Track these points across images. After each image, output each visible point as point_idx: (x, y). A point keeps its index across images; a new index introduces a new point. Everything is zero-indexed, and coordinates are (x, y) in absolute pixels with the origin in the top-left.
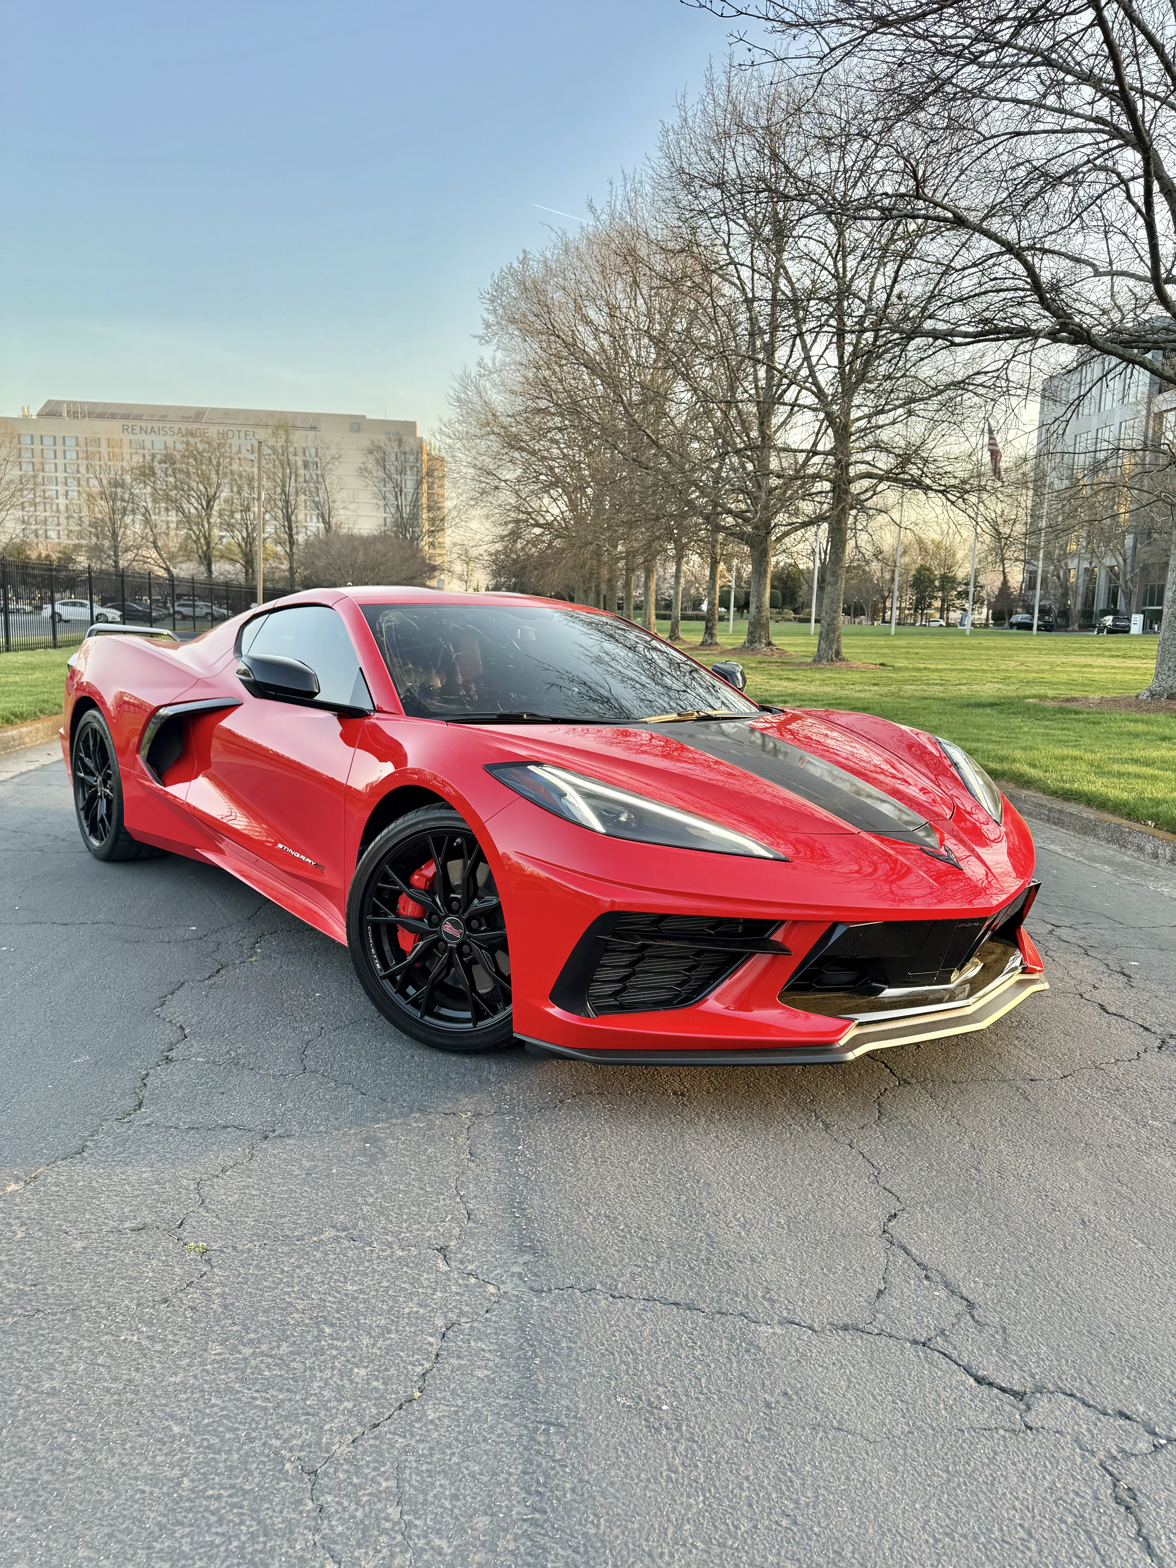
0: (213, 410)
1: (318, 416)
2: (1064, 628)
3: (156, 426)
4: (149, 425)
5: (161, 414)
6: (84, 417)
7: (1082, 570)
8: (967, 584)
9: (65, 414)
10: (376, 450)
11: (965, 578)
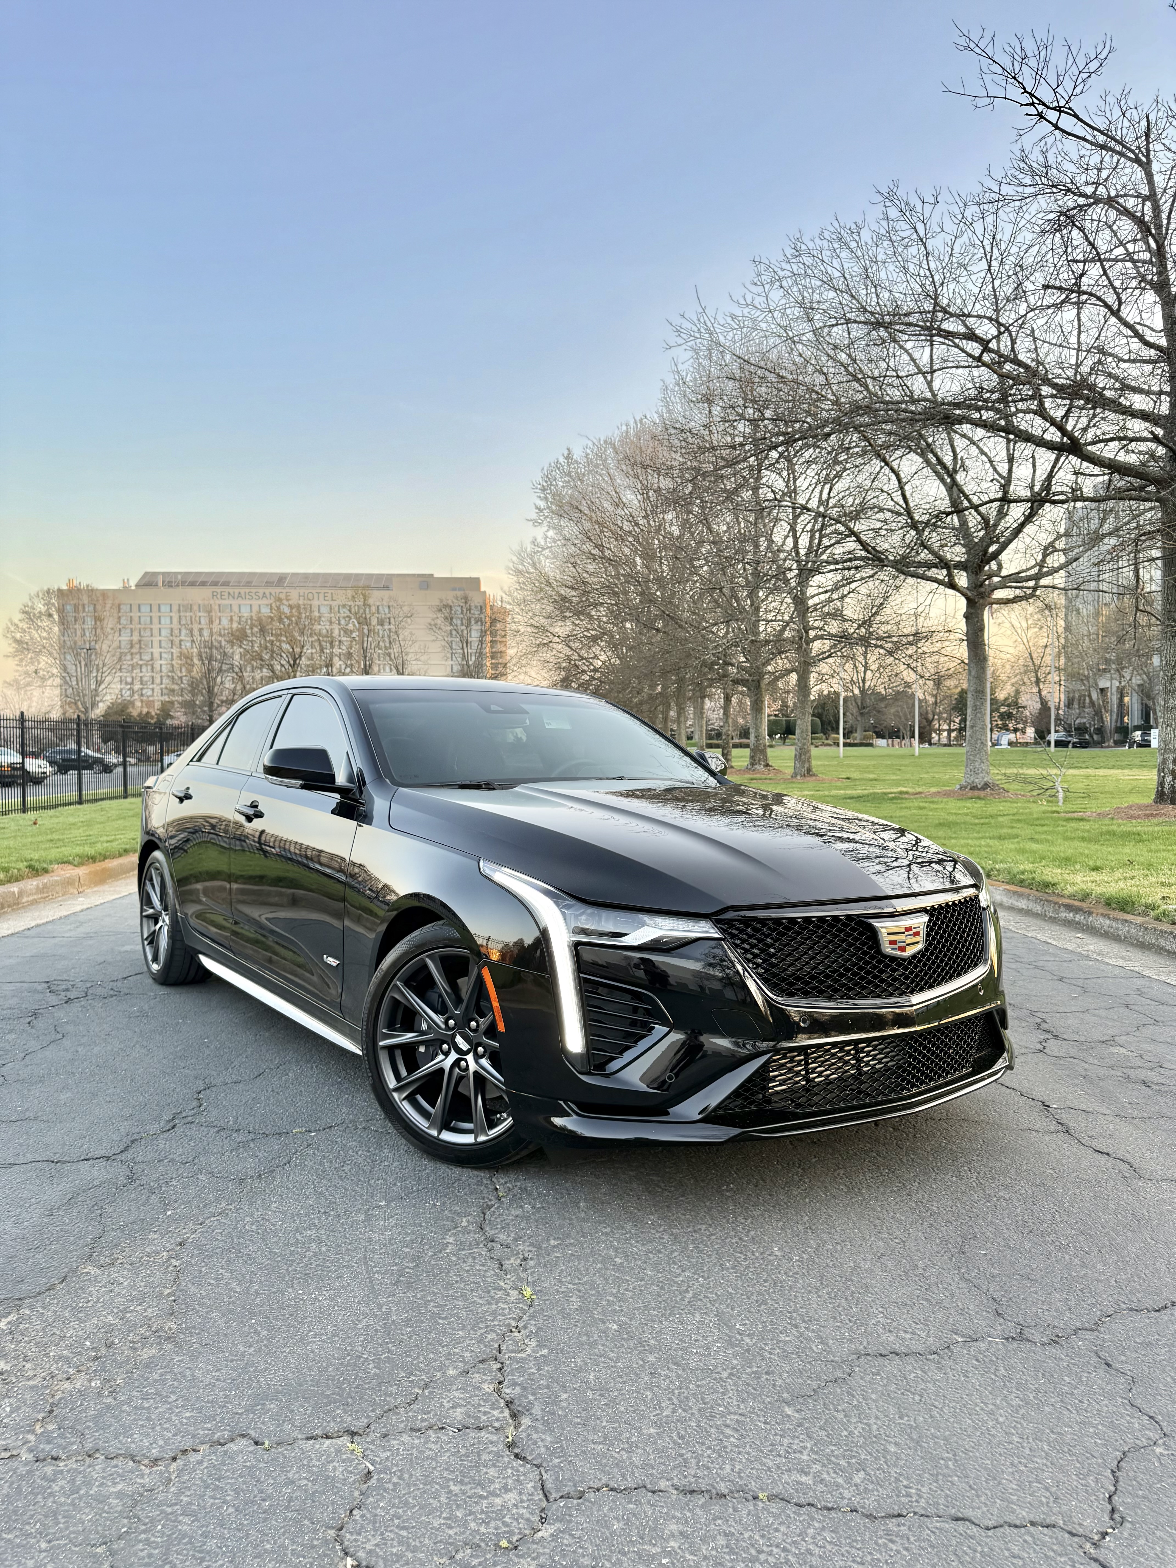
0: (294, 575)
1: (390, 577)
2: (1099, 744)
3: (242, 591)
4: (237, 591)
5: (247, 581)
6: (178, 585)
7: (1114, 689)
8: (1009, 706)
9: (160, 584)
10: (445, 607)
11: (1006, 699)
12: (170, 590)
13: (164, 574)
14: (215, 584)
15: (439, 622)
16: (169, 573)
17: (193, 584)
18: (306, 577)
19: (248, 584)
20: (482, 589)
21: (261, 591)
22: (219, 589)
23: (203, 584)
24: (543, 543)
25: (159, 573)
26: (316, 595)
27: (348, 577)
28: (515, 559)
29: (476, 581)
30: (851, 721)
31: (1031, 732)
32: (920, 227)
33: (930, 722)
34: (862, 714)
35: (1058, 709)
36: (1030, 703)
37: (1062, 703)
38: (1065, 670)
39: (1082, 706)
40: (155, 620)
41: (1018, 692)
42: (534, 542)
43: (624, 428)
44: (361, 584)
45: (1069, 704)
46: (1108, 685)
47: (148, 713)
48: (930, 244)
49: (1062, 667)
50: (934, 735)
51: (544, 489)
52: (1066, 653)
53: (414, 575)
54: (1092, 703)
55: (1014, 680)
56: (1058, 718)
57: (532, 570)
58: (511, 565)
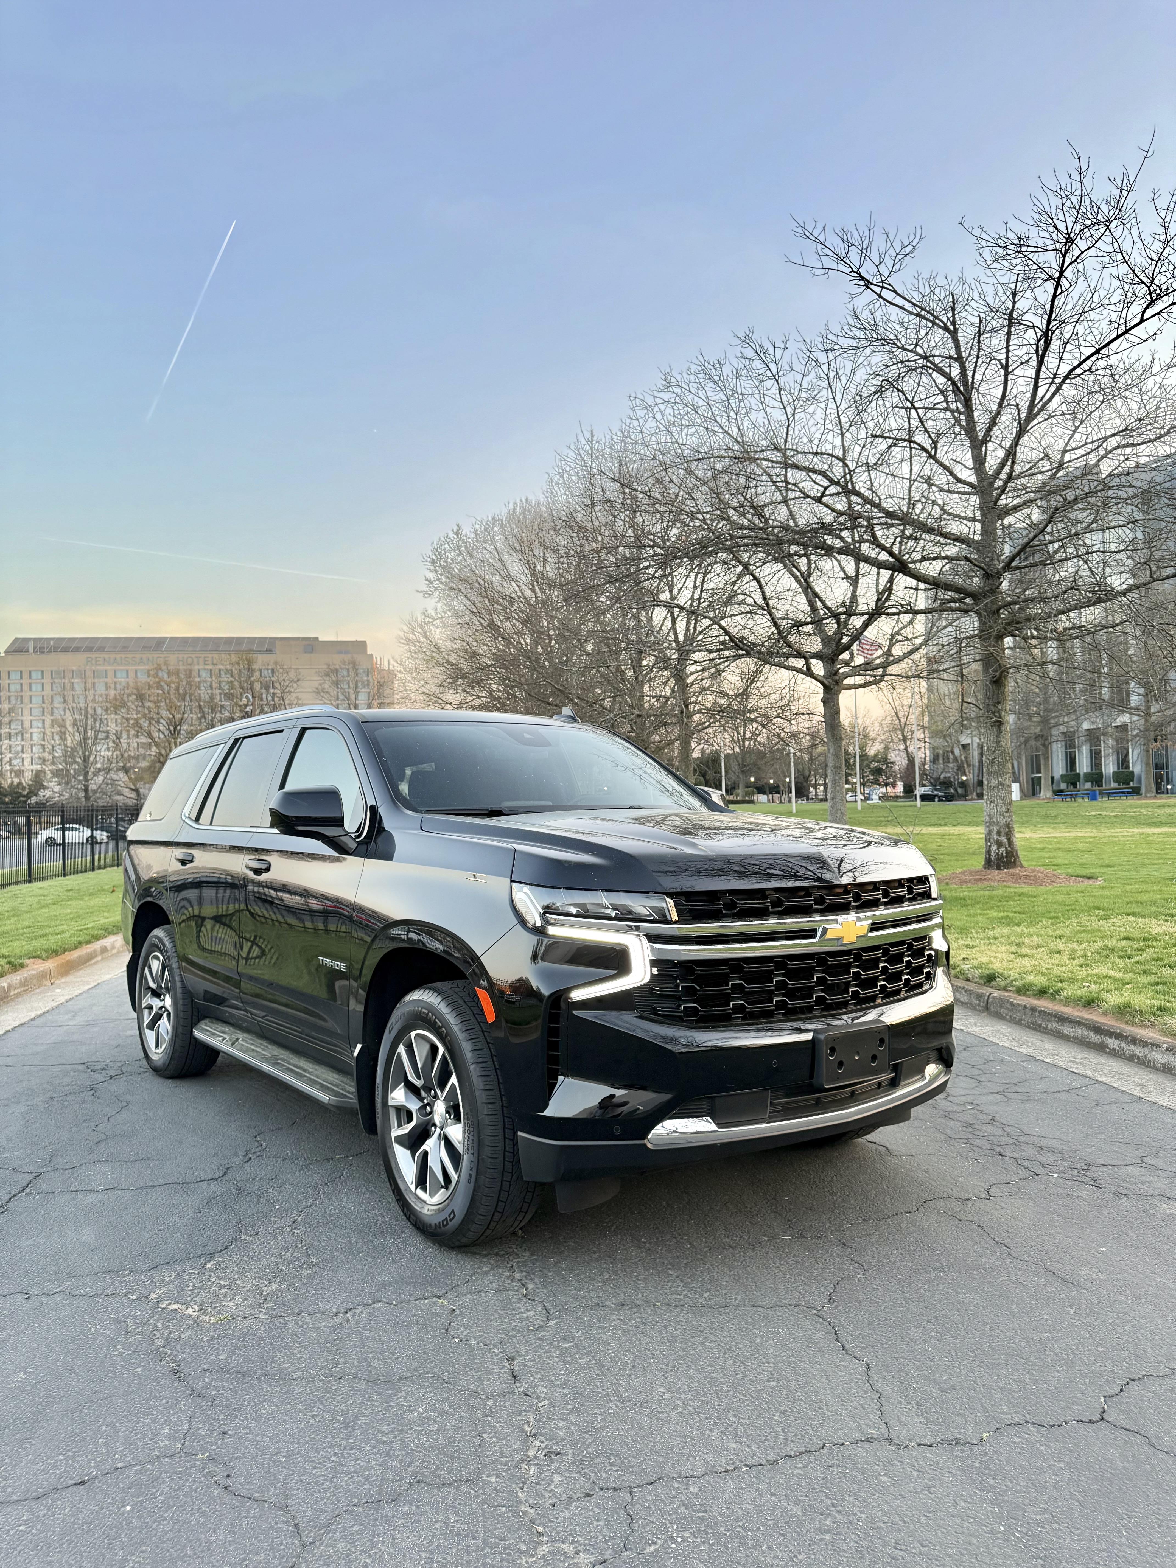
0: (172, 639)
1: (273, 641)
2: (964, 797)
3: (118, 656)
4: (112, 656)
5: (123, 646)
6: (50, 651)
7: (975, 745)
8: (879, 761)
9: (31, 650)
10: (331, 672)
11: (876, 755)
12: (43, 656)
13: (35, 640)
14: (90, 649)
15: (326, 686)
16: (40, 639)
17: (66, 650)
18: (185, 641)
19: (125, 649)
20: (369, 653)
21: (138, 656)
22: (93, 655)
23: (77, 649)
24: (433, 614)
25: (30, 639)
26: (195, 660)
27: (229, 641)
28: (405, 628)
29: (362, 645)
30: (733, 778)
31: (900, 788)
32: (773, 366)
33: (807, 779)
34: (743, 771)
35: (924, 764)
36: (899, 761)
37: (928, 759)
38: (929, 728)
39: (946, 760)
40: (26, 687)
41: (887, 748)
42: (425, 614)
43: (511, 506)
44: (244, 648)
45: (935, 759)
46: (968, 741)
47: (20, 783)
48: (782, 381)
49: (927, 724)
50: (811, 789)
51: (433, 562)
52: (929, 712)
53: (298, 639)
54: (956, 759)
55: (883, 737)
56: (924, 774)
57: (422, 639)
58: (401, 634)
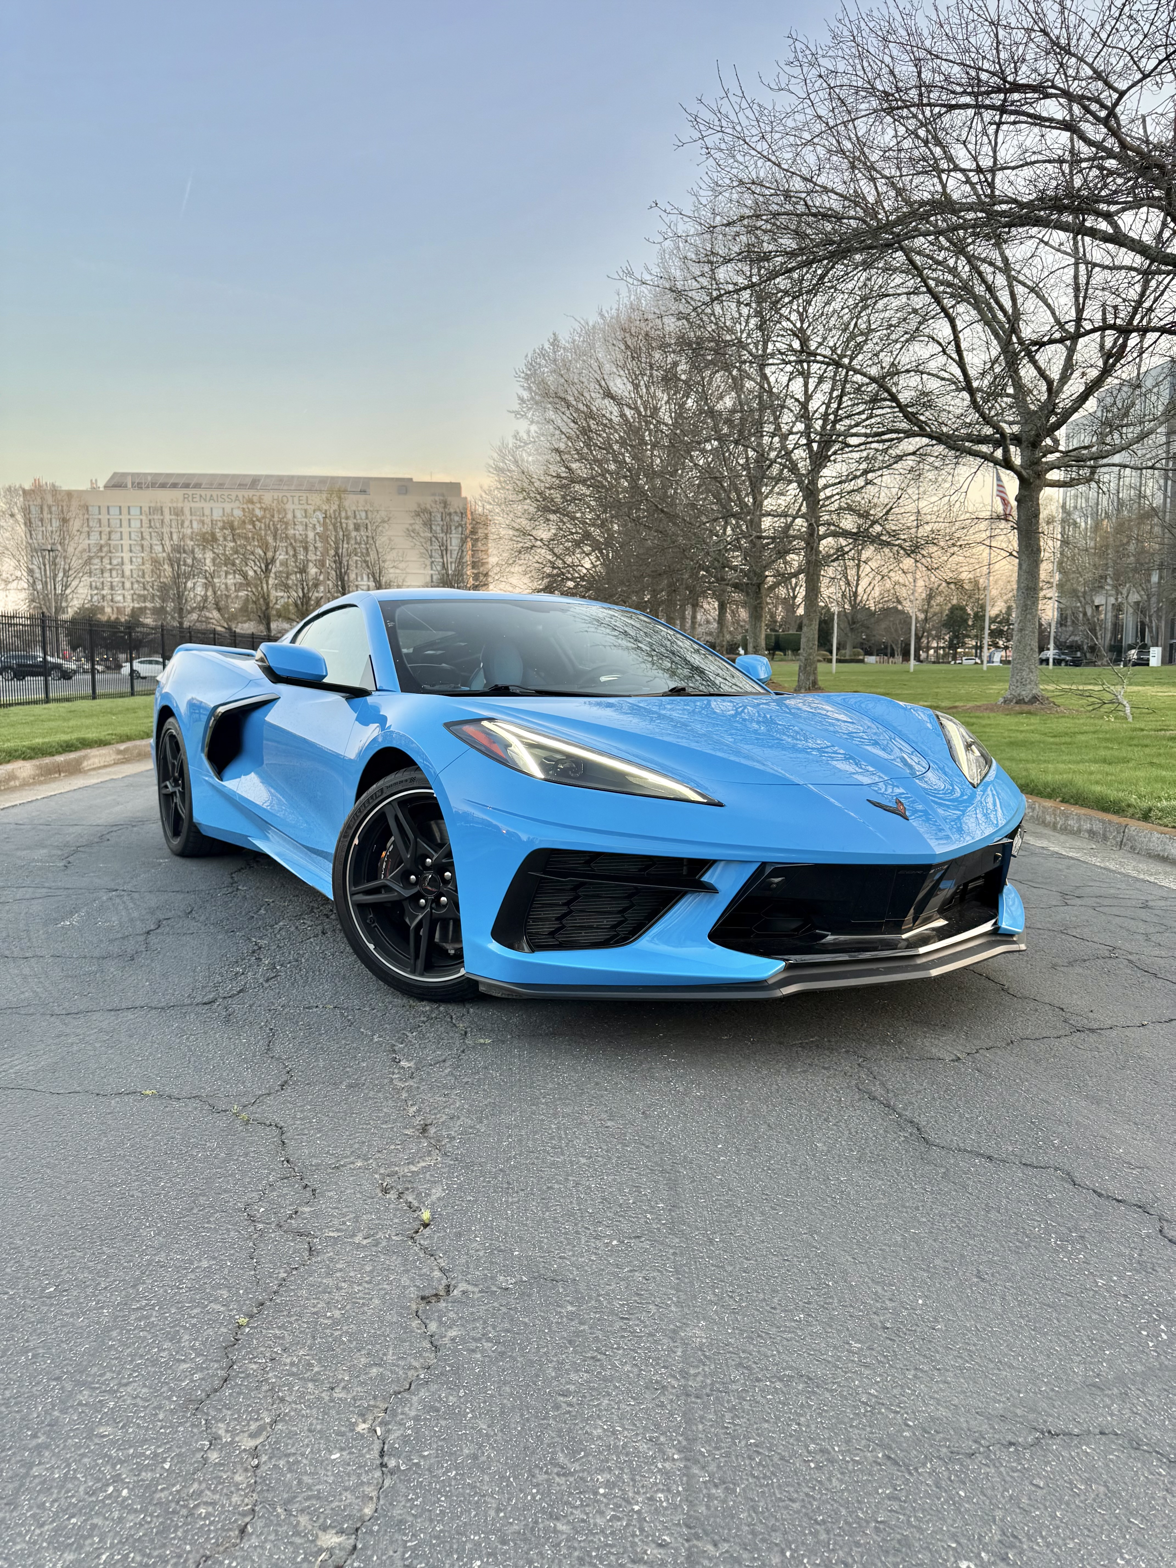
0: (267, 477)
1: (367, 481)
2: (1093, 662)
3: (214, 494)
4: (209, 494)
5: (219, 483)
6: (147, 487)
7: (1110, 606)
8: (1000, 623)
9: (129, 485)
12: (140, 492)
13: (133, 475)
14: (186, 486)
15: (417, 527)
16: (138, 474)
17: (163, 486)
18: (280, 479)
19: (221, 486)
20: (464, 494)
21: (234, 494)
22: (190, 492)
23: (174, 486)
25: (128, 474)
26: (290, 499)
27: (323, 480)
28: (495, 455)
29: (456, 486)
30: (839, 638)
34: (852, 629)
35: (1050, 626)
37: (1055, 620)
38: (1059, 585)
39: (1076, 623)
40: (125, 523)
44: (337, 487)
45: (1062, 621)
46: (1103, 601)
47: (118, 619)
49: (1057, 583)
50: (921, 652)
51: (527, 378)
52: (1062, 568)
53: (392, 479)
54: (1086, 620)
